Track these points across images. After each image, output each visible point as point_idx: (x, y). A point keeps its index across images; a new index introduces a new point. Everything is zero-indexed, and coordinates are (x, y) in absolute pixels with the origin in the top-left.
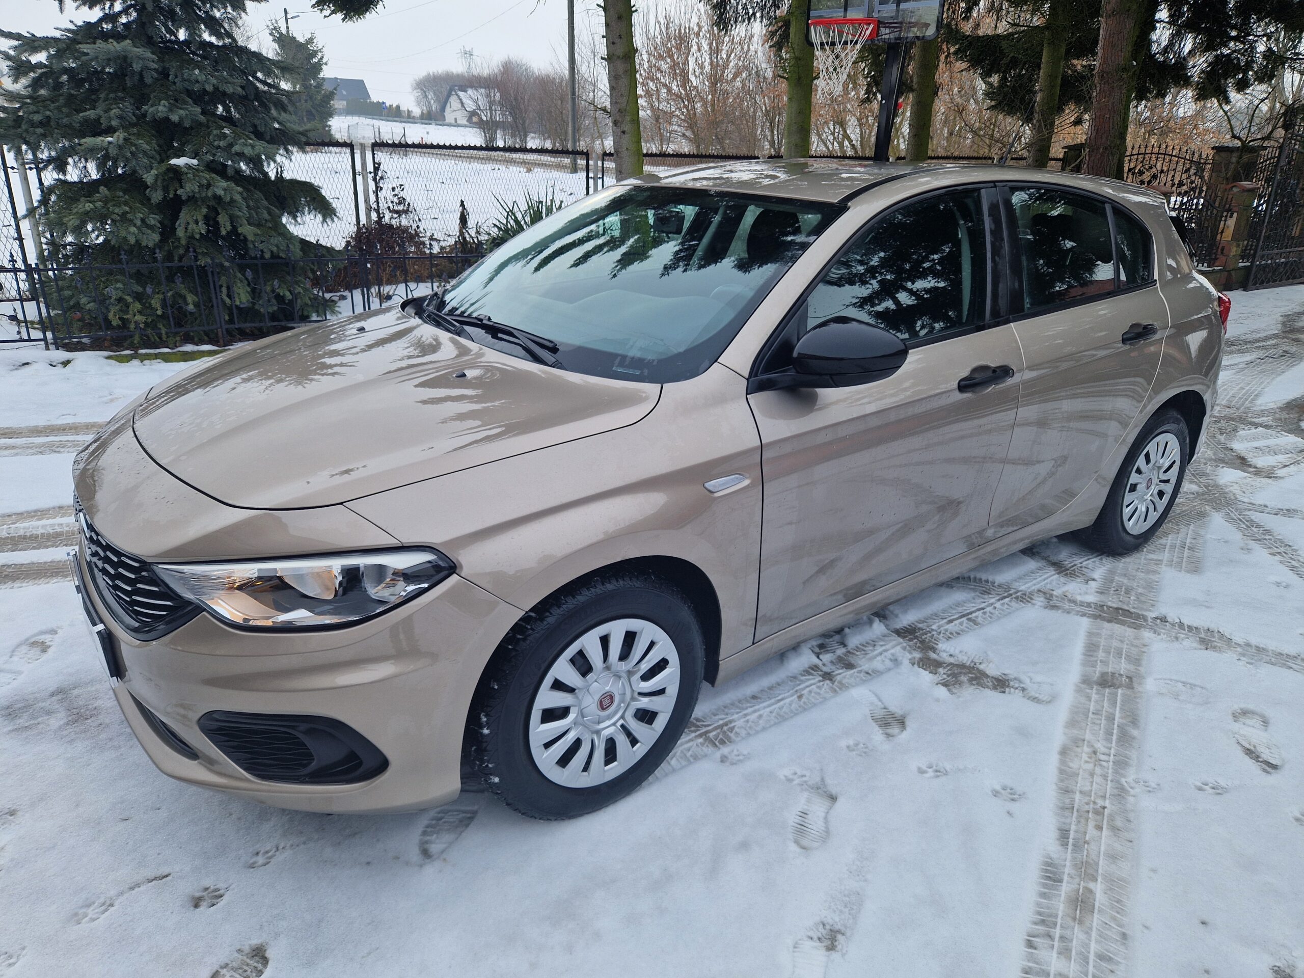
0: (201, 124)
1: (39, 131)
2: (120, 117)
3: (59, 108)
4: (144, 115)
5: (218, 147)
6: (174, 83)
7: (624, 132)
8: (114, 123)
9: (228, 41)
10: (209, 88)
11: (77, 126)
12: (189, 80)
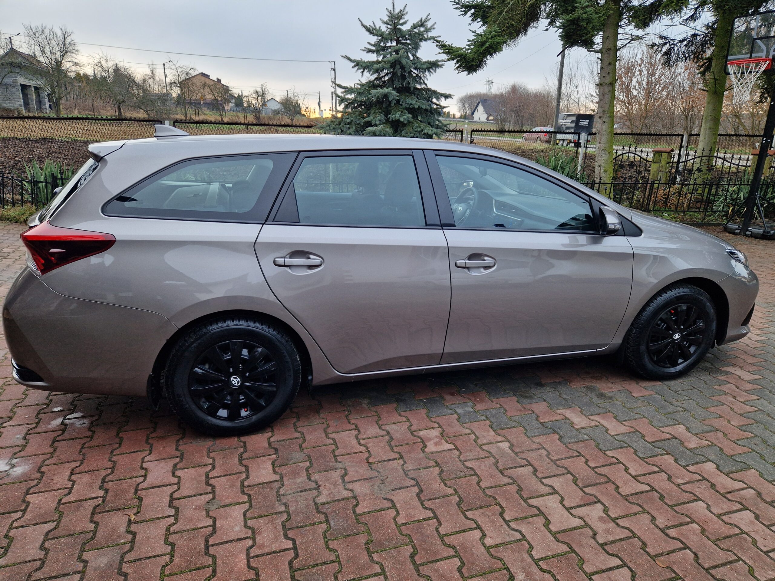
0: (409, 122)
1: (348, 126)
2: (380, 120)
3: (356, 117)
4: (389, 119)
5: (417, 131)
6: (402, 105)
7: (604, 122)
8: (378, 123)
9: (423, 86)
10: (416, 107)
11: (362, 124)
12: (408, 104)
